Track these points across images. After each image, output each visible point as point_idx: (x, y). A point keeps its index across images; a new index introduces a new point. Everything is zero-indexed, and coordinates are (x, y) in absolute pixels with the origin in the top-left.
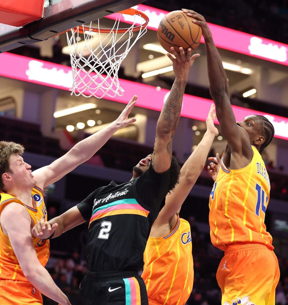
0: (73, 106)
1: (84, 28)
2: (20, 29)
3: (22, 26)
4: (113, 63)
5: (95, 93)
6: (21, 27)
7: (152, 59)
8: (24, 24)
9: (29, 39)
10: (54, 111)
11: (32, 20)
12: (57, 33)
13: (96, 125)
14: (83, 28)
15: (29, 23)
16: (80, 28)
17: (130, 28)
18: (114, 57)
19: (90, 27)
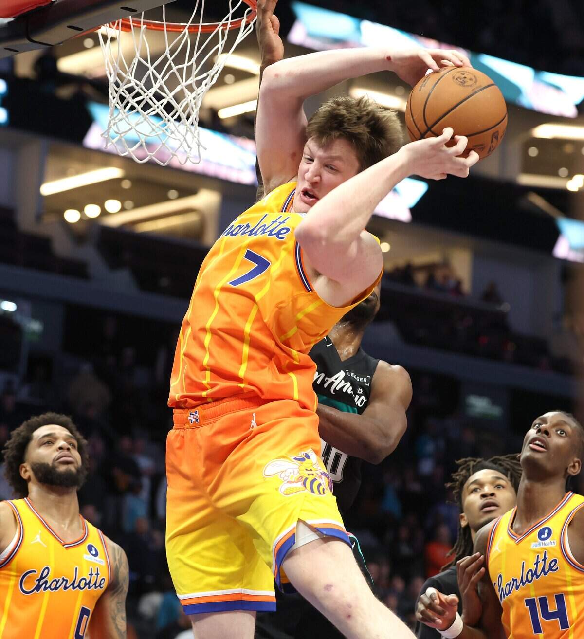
0: (78, 173)
1: (133, 23)
2: (9, 23)
3: (13, 17)
4: (191, 93)
5: (154, 153)
6: (11, 19)
7: (231, 84)
8: (17, 13)
9: (27, 42)
10: (40, 182)
11: (33, 6)
12: (81, 31)
13: (123, 210)
14: (130, 22)
15: (26, 10)
16: (123, 21)
17: (221, 22)
18: (192, 80)
19: (142, 20)
